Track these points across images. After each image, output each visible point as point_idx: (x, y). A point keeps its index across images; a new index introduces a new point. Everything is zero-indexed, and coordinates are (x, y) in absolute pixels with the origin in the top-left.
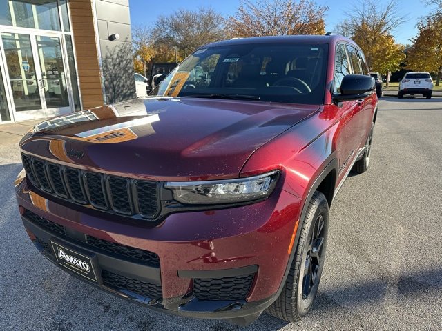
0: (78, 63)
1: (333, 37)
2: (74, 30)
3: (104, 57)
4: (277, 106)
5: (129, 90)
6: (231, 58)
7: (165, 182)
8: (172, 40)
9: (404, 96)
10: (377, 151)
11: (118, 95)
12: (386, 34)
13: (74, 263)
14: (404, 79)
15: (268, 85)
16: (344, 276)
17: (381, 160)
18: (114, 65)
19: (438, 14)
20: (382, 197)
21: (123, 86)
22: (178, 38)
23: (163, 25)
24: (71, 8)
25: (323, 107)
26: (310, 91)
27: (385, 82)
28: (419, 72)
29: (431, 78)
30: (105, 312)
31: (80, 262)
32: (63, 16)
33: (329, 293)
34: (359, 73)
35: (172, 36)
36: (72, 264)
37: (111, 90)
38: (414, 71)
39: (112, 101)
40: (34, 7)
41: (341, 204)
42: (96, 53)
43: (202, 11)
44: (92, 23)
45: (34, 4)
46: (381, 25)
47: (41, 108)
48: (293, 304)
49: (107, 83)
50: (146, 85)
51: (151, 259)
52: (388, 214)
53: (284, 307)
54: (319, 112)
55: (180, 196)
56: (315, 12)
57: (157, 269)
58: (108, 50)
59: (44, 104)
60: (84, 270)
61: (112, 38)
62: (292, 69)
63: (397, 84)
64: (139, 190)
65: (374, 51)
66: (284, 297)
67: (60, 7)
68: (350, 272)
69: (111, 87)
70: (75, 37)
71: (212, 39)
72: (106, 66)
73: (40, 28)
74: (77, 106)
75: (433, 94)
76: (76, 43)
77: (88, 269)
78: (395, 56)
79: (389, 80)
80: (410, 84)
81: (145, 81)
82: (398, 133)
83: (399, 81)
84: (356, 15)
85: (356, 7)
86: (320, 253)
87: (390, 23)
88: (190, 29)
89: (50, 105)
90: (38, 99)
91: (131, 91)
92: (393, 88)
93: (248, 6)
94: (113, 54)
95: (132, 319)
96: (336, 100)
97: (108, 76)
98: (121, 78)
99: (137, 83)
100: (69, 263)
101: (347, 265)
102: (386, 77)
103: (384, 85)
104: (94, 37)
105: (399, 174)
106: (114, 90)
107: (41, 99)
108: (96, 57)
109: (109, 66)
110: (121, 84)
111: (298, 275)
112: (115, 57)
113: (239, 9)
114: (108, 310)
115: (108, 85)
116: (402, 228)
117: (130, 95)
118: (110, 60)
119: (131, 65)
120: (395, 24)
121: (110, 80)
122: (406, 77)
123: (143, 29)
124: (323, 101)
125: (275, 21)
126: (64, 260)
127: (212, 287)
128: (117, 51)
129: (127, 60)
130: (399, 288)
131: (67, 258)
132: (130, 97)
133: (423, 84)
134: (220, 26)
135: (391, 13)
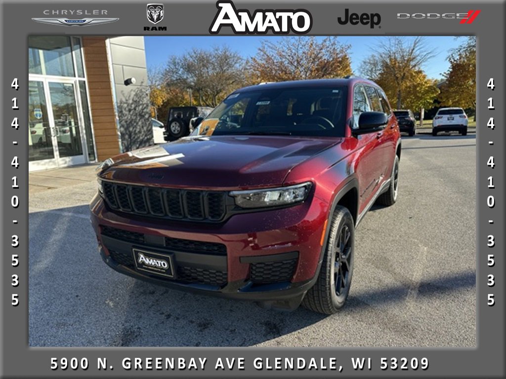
0: (92, 110)
1: (352, 79)
2: (88, 75)
3: (119, 102)
4: (306, 139)
5: (146, 136)
6: (263, 101)
7: (229, 192)
8: (184, 81)
9: (438, 133)
10: (407, 186)
11: (135, 141)
12: (417, 69)
13: (153, 264)
14: (437, 115)
15: (295, 124)
16: (373, 285)
17: (409, 194)
18: (130, 110)
19: (469, 47)
20: (408, 225)
21: (140, 132)
22: (191, 79)
23: (175, 66)
24: (86, 54)
25: (344, 139)
26: (333, 126)
27: (419, 119)
28: (451, 108)
29: (465, 114)
30: (167, 319)
31: (159, 262)
32: (77, 62)
33: (360, 297)
34: (379, 110)
35: (185, 77)
36: (151, 265)
37: (127, 137)
38: (449, 107)
39: (128, 149)
40: (41, 52)
41: (370, 232)
42: (111, 98)
43: (217, 50)
44: (107, 68)
45: (41, 49)
46: (409, 60)
47: (54, 157)
48: (328, 291)
49: (122, 129)
50: (163, 130)
51: (220, 250)
52: (414, 238)
53: (320, 295)
54: (340, 142)
55: (239, 201)
56: (338, 51)
57: (225, 257)
58: (123, 94)
59: (56, 153)
60: (162, 269)
61: (128, 82)
62: (317, 109)
63: (431, 121)
64: (210, 199)
65: (404, 87)
66: (320, 286)
67: (74, 52)
68: (377, 282)
69: (127, 134)
70: (89, 82)
71: (228, 79)
72: (121, 112)
73: (47, 74)
74: (91, 154)
75: (468, 130)
76: (90, 89)
77: (166, 266)
78: (427, 92)
79: (423, 117)
80: (444, 120)
81: (161, 127)
82: (429, 170)
83: (431, 119)
84: (381, 50)
85: (382, 43)
86: (349, 259)
87: (419, 58)
88: (205, 70)
89: (62, 155)
90: (51, 148)
91: (148, 137)
92: (427, 125)
93: (269, 47)
94: (129, 99)
95: (192, 322)
96: (356, 133)
97: (123, 122)
98: (137, 124)
99: (154, 128)
100: (149, 265)
101: (375, 277)
102: (420, 114)
103: (418, 122)
104: (109, 82)
105: (426, 205)
106: (130, 136)
107: (54, 148)
108: (111, 102)
109: (124, 112)
110: (138, 130)
111: (330, 273)
112: (131, 102)
113: (260, 49)
114: (169, 317)
115: (124, 132)
116: (425, 248)
117: (147, 141)
118: (125, 105)
119: (148, 110)
120: (424, 59)
121: (126, 126)
122: (439, 114)
123: (153, 70)
124: (344, 134)
125: (297, 61)
126: (143, 263)
127: (265, 272)
128: (132, 96)
129: (143, 104)
130: (419, 291)
131: (147, 261)
132: (147, 144)
133: (457, 120)
134: (237, 65)
135: (418, 48)
